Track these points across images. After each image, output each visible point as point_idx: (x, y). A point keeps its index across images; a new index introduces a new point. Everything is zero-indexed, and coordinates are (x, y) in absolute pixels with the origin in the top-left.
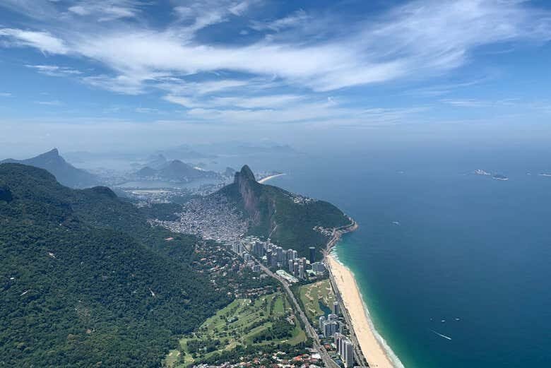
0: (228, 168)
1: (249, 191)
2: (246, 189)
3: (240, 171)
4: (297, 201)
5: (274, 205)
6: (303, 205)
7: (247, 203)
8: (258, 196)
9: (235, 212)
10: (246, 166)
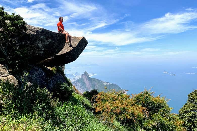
0: (76, 73)
1: (88, 81)
2: (87, 80)
3: (83, 74)
4: (105, 84)
5: (97, 86)
6: (107, 85)
7: (87, 85)
8: (91, 83)
9: (83, 88)
10: (86, 72)
